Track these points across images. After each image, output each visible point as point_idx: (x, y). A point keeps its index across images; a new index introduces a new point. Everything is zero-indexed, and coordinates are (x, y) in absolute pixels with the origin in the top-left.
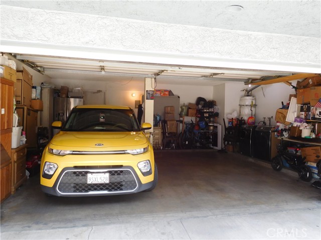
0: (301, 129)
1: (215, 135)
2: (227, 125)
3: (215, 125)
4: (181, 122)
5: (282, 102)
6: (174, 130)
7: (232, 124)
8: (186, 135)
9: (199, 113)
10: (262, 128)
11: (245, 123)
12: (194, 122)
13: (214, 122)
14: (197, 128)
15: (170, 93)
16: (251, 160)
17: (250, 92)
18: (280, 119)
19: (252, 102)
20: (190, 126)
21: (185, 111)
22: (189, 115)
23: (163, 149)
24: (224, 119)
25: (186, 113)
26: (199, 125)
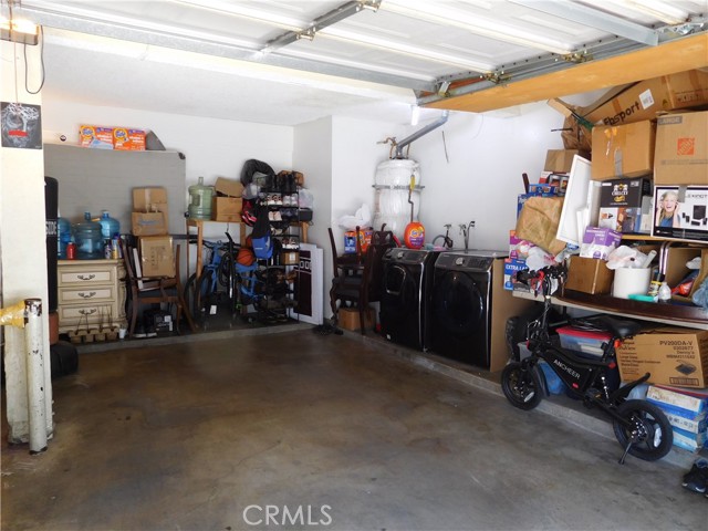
0: (610, 266)
1: (304, 280)
2: (340, 249)
3: (303, 247)
4: (193, 239)
5: (525, 176)
6: (166, 270)
7: (358, 244)
8: (211, 281)
9: (253, 210)
10: (459, 261)
11: (393, 242)
12: (237, 240)
13: (298, 239)
14: (245, 257)
15: (151, 141)
16: (424, 362)
17: (405, 148)
18: (536, 231)
19: (413, 176)
20: (224, 253)
21: (205, 202)
22: (219, 216)
23: (126, 337)
24: (330, 230)
25: (208, 211)
26: (251, 249)
